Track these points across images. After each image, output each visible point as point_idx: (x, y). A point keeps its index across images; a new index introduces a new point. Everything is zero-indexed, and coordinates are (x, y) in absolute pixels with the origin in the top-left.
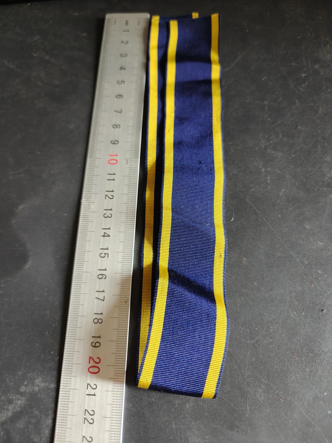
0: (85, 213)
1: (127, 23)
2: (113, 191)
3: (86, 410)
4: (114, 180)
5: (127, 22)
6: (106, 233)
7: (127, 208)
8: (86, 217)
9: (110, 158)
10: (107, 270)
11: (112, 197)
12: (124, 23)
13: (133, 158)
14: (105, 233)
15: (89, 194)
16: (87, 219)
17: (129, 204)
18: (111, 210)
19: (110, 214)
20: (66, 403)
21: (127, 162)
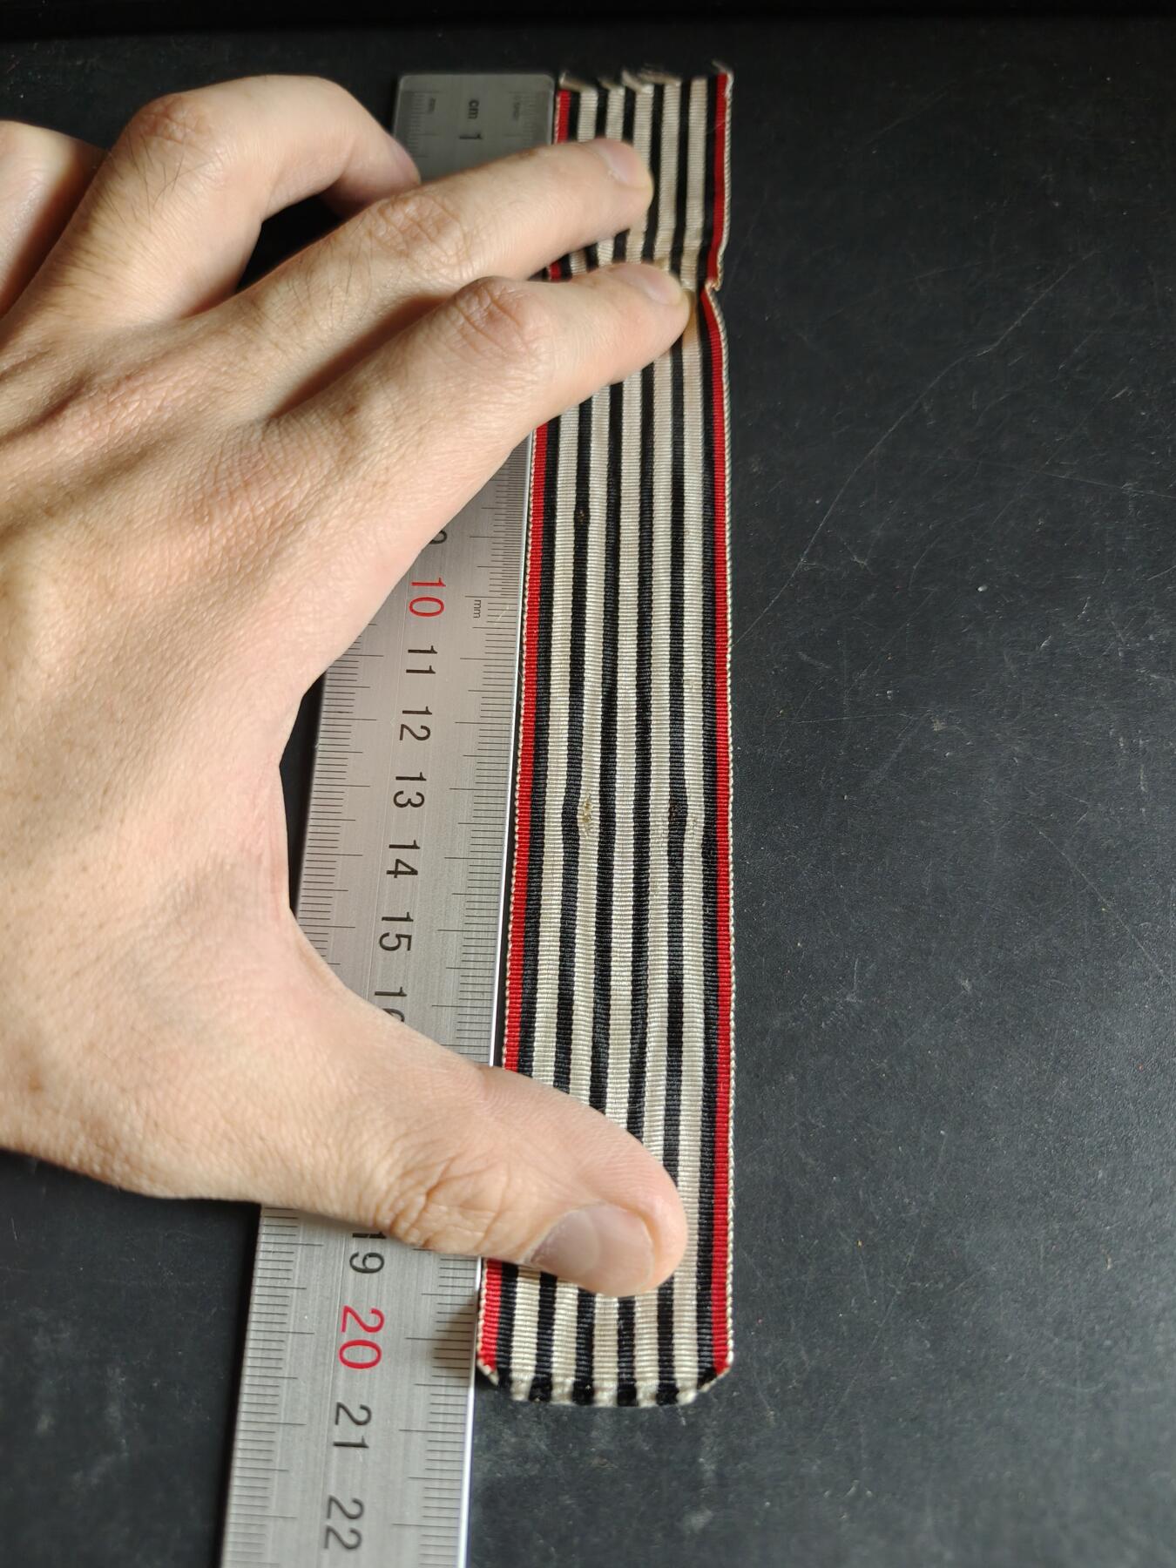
0: (328, 788)
1: (473, 109)
2: (427, 712)
3: (332, 1500)
4: (431, 671)
5: (474, 104)
6: (404, 861)
7: (478, 773)
8: (329, 801)
9: (418, 591)
10: (405, 995)
11: (424, 733)
12: (464, 108)
13: (499, 594)
14: (398, 861)
15: (342, 722)
16: (333, 809)
17: (486, 760)
18: (421, 778)
19: (419, 794)
20: (262, 1475)
21: (476, 609)
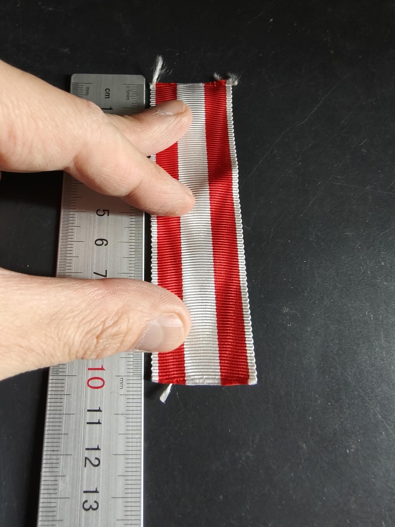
0: (49, 500)
2: (98, 449)
4: (99, 423)
8: (48, 509)
9: (91, 374)
11: (96, 462)
13: (131, 374)
15: (55, 457)
16: (52, 514)
18: (96, 492)
19: (95, 502)
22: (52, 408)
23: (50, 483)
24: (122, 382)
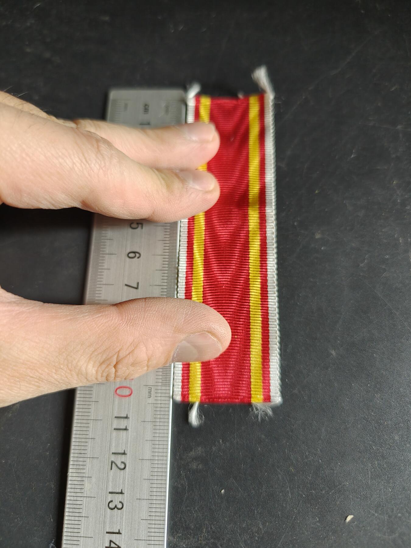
0: (75, 498)
1: (146, 109)
2: (124, 454)
4: (126, 429)
5: (147, 107)
6: (114, 541)
7: (151, 490)
8: (75, 506)
12: (142, 107)
13: (160, 384)
14: (111, 541)
15: (81, 459)
16: (77, 511)
17: (155, 482)
18: (121, 493)
19: (120, 502)
21: (150, 393)
22: (80, 414)
23: (76, 483)
24: (150, 391)
